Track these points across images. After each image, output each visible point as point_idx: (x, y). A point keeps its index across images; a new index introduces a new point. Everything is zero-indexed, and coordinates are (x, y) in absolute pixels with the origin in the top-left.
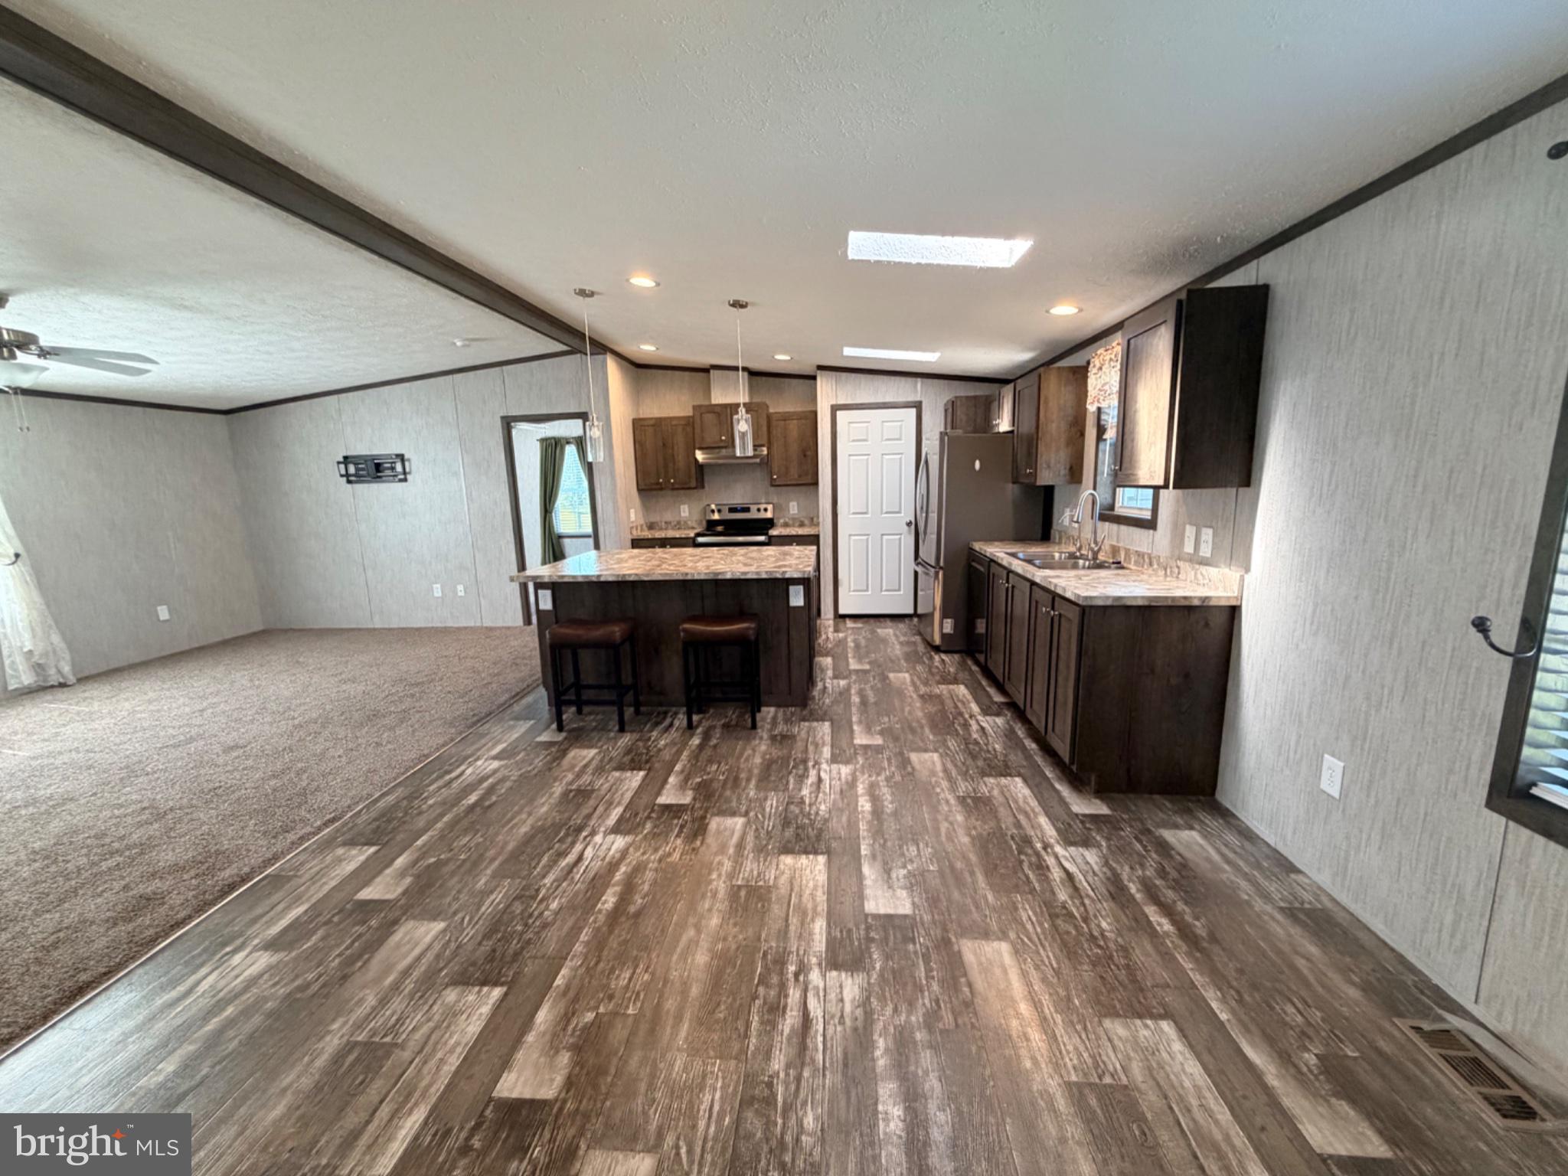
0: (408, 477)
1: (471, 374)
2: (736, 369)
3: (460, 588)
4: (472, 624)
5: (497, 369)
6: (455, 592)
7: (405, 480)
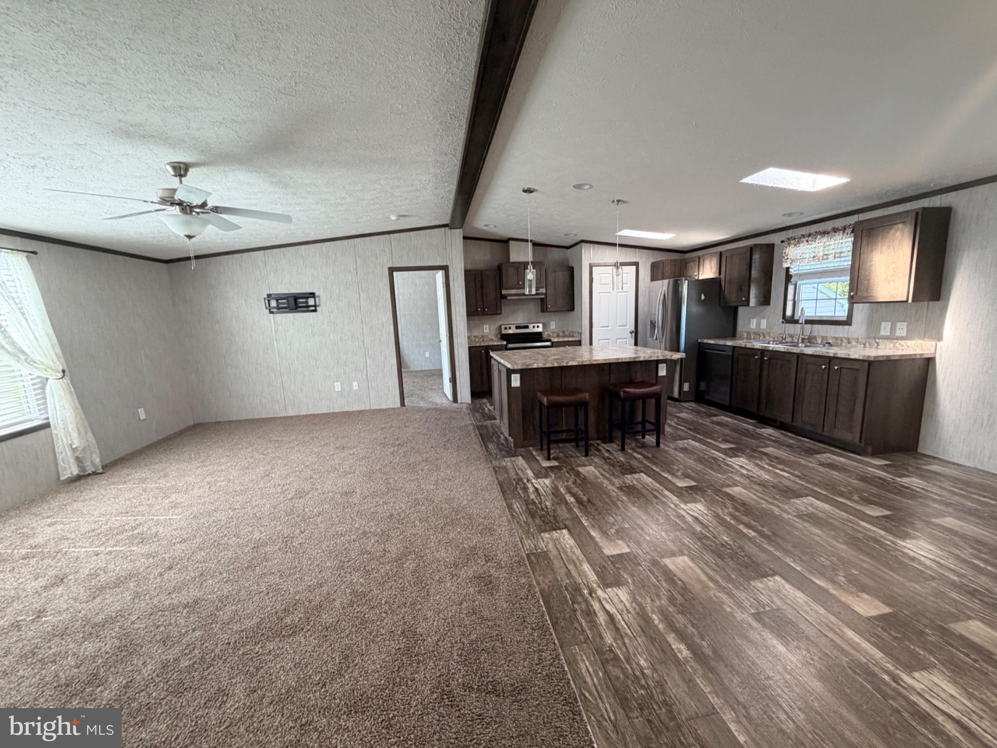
0: (318, 308)
1: (367, 239)
2: (527, 241)
3: (355, 384)
4: (363, 408)
5: (387, 236)
6: (351, 386)
7: (315, 311)
